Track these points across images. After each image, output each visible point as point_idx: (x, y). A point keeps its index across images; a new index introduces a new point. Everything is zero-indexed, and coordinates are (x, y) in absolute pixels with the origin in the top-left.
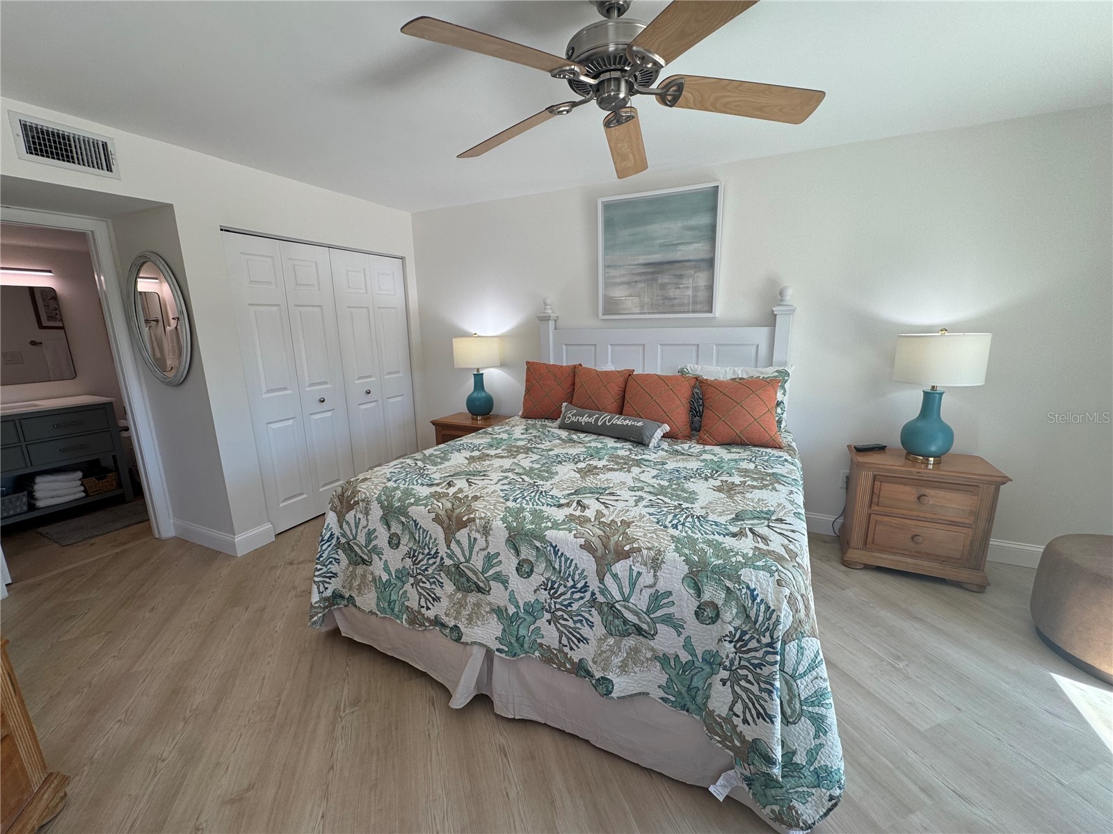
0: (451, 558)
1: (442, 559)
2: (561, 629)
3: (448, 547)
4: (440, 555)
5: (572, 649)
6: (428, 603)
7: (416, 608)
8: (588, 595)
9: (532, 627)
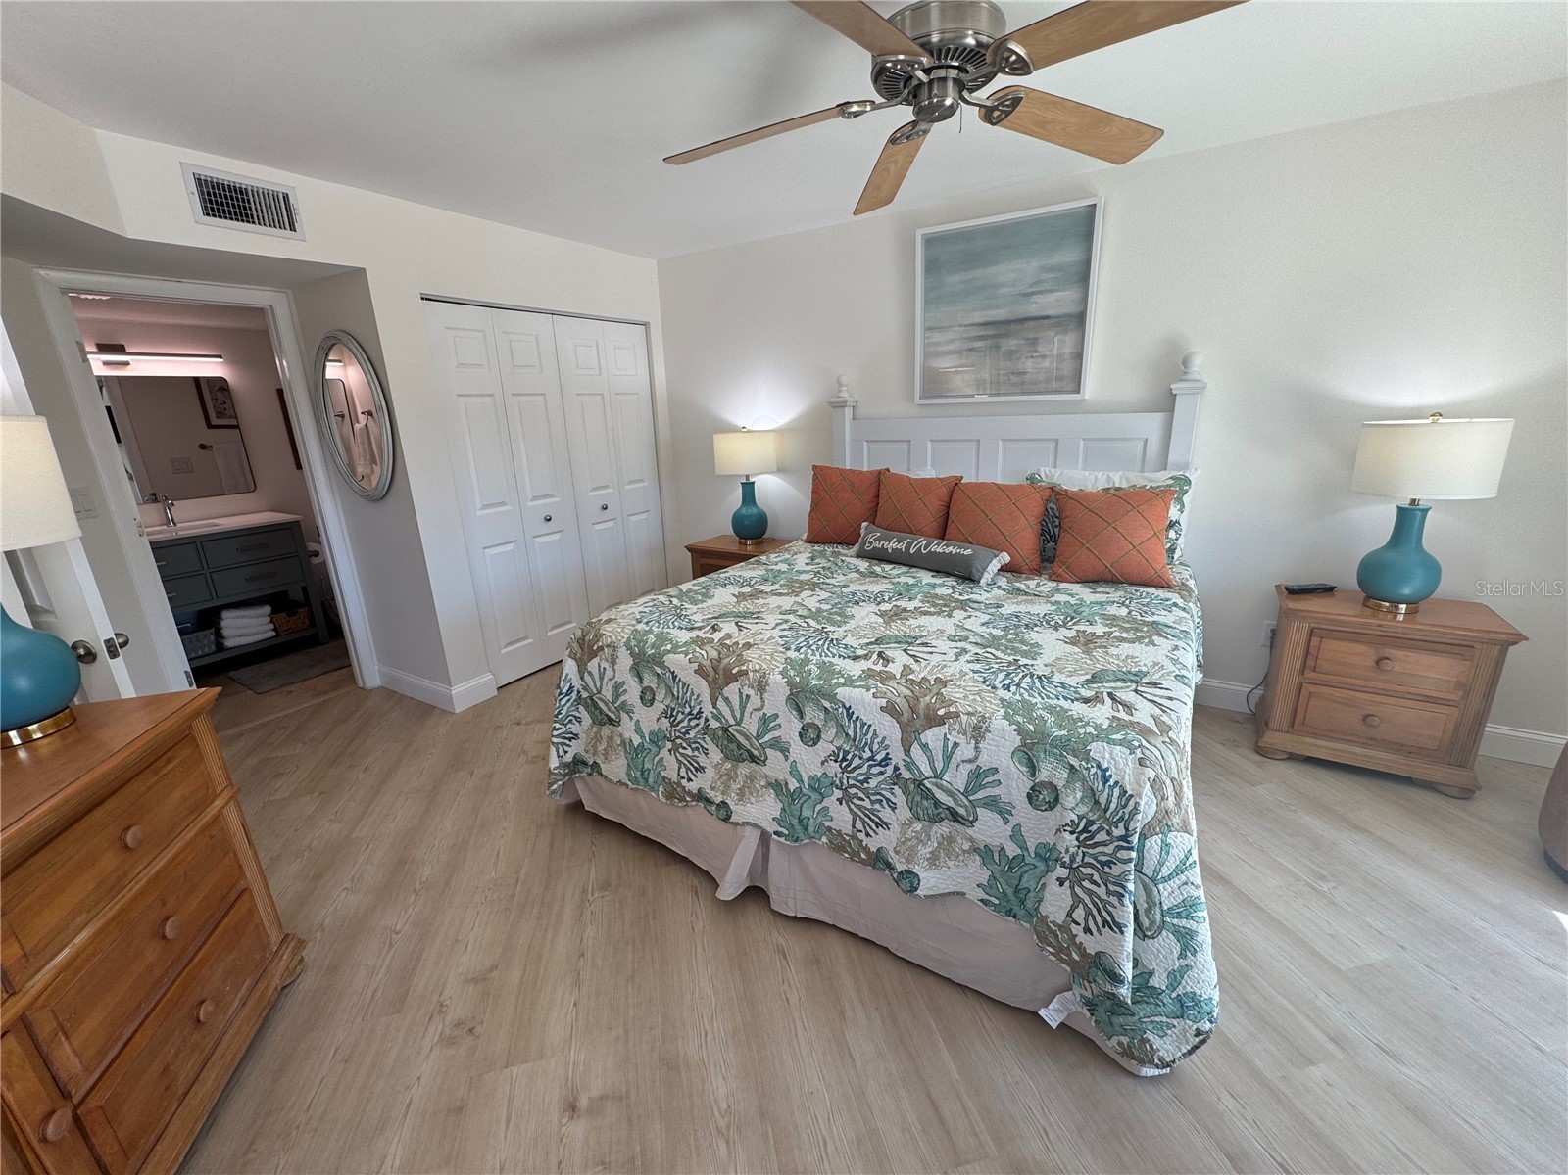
0: (717, 719)
1: (707, 720)
2: (855, 810)
3: (714, 705)
4: (704, 715)
5: (868, 835)
6: (690, 773)
7: (675, 779)
8: (890, 770)
9: (819, 807)
